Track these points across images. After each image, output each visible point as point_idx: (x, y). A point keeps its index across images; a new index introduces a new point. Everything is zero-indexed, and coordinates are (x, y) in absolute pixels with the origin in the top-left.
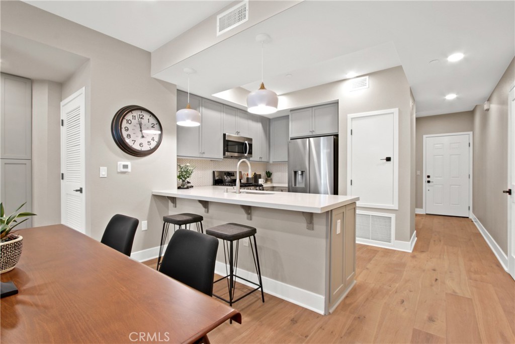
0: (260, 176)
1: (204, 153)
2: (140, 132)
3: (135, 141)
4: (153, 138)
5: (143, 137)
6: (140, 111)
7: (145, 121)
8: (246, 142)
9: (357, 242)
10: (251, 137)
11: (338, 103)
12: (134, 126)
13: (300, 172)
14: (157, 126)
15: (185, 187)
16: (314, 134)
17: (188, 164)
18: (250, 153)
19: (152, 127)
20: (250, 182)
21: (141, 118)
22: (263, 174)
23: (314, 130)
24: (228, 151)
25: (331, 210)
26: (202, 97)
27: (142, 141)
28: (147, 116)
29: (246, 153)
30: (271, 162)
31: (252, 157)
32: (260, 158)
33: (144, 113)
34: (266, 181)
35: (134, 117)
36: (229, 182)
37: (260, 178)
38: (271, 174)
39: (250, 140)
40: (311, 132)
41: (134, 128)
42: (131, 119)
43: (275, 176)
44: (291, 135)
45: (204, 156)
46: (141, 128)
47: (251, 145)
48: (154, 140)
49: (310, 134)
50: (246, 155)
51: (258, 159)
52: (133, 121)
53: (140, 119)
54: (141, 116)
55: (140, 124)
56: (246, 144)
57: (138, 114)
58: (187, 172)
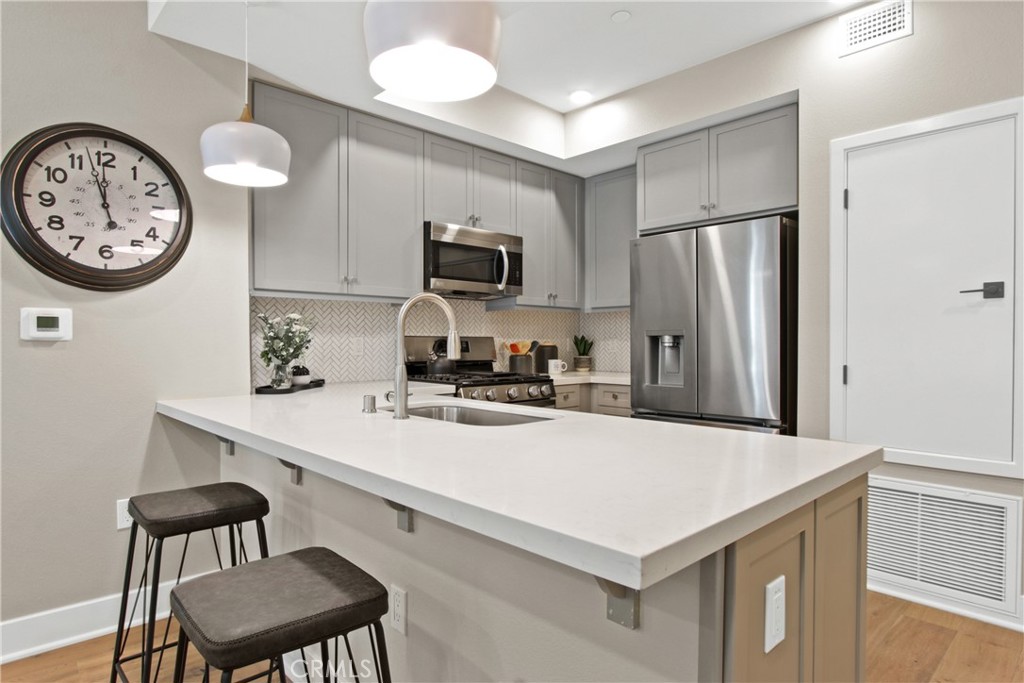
0: (553, 352)
1: (355, 281)
2: (103, 212)
3: (82, 239)
4: (153, 229)
5: (112, 225)
6: (101, 141)
7: (118, 174)
8: (503, 249)
9: (870, 586)
10: (519, 235)
11: (797, 104)
12: (79, 189)
13: (667, 340)
14: (167, 193)
15: (285, 385)
16: (715, 214)
17: (293, 316)
18: (516, 280)
19: (148, 194)
20: (522, 370)
21: (106, 164)
22: (566, 345)
23: (714, 201)
24: (437, 275)
25: (729, 550)
26: (348, 109)
27: (108, 238)
28: (126, 158)
29: (500, 283)
30: (588, 306)
31: (521, 294)
32: (550, 296)
33: (114, 148)
34: (575, 366)
35: (77, 161)
36: (445, 370)
37: (554, 356)
38: (592, 343)
39: (518, 241)
40: (704, 208)
41: (78, 195)
42: (66, 166)
43: (600, 353)
44: (643, 224)
45: (356, 289)
46: (104, 197)
47: (516, 259)
48: (155, 237)
49: (704, 215)
50: (501, 287)
51: (544, 301)
52: (71, 172)
53: (99, 169)
54: (104, 159)
55: (102, 186)
56: (500, 252)
57: (93, 151)
58: (288, 340)
